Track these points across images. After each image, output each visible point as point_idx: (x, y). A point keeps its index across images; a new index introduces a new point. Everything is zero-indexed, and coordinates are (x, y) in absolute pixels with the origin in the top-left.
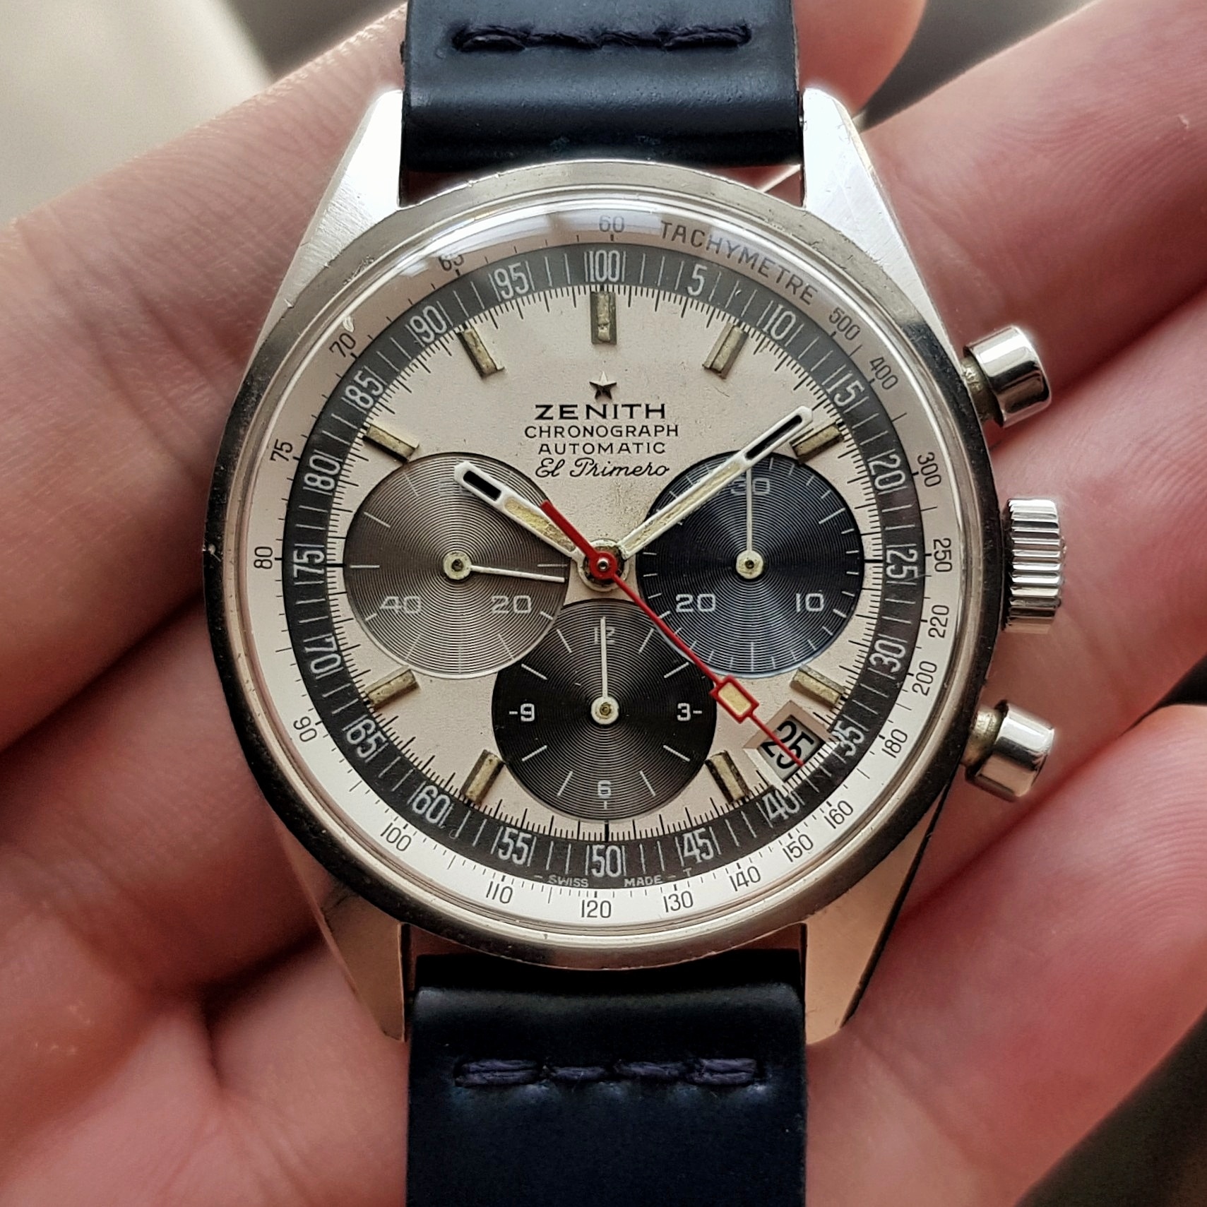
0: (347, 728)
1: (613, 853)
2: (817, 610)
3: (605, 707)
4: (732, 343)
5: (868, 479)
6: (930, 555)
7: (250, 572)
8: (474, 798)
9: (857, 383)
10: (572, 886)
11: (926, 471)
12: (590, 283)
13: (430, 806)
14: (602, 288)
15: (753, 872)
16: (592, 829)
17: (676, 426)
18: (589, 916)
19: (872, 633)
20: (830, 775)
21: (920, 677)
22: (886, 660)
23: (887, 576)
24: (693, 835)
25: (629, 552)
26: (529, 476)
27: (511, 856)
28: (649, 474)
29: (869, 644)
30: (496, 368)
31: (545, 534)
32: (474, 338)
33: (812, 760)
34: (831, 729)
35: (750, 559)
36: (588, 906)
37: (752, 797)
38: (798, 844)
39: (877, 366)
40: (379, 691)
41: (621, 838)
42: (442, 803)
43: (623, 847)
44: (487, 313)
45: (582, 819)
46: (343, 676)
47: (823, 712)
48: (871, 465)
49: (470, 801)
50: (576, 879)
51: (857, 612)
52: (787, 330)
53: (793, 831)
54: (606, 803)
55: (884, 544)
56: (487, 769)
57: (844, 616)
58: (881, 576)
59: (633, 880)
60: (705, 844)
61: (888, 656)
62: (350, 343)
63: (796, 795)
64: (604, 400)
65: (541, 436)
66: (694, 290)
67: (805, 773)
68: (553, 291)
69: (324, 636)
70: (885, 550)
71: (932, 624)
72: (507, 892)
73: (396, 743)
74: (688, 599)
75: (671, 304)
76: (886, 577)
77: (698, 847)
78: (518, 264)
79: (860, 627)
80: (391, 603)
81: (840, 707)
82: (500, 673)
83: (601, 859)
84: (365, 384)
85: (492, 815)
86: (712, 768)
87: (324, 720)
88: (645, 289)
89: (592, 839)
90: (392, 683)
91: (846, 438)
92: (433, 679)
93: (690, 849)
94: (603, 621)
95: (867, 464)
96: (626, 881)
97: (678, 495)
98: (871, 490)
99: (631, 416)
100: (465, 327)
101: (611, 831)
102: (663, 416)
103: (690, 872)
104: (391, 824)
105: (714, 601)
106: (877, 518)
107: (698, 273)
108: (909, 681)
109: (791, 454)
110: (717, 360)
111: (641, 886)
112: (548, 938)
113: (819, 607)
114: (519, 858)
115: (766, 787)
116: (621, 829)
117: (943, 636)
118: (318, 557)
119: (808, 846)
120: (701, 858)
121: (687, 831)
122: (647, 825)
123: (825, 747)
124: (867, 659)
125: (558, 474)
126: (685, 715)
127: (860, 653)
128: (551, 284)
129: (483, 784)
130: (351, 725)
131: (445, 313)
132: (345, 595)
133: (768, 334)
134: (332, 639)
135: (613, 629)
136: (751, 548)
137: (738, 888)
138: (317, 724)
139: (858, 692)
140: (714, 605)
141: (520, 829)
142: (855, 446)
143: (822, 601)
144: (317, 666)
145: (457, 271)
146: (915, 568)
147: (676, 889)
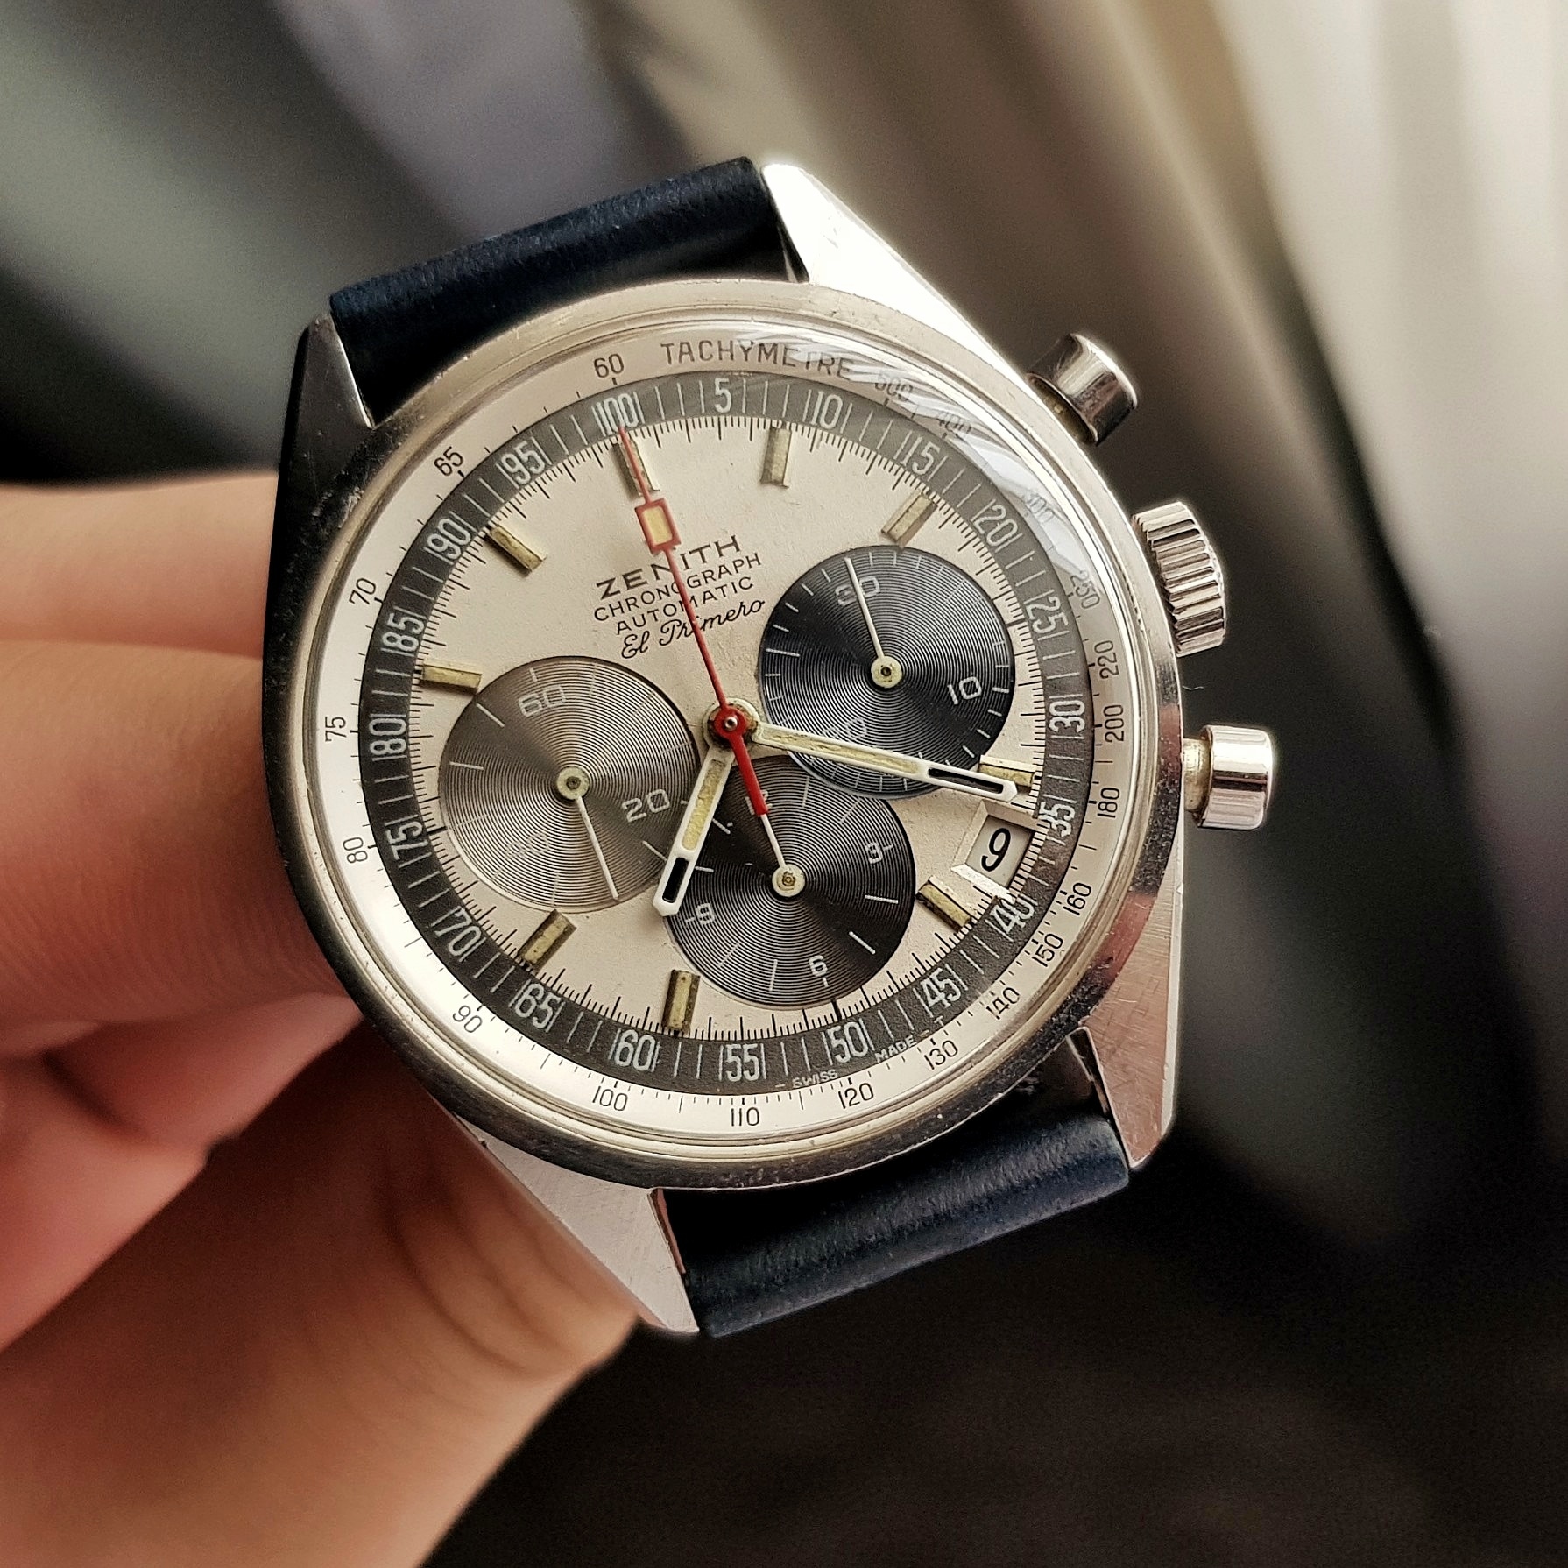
8: (680, 1026)
44: (508, 505)
49: (676, 1033)
85: (706, 1038)
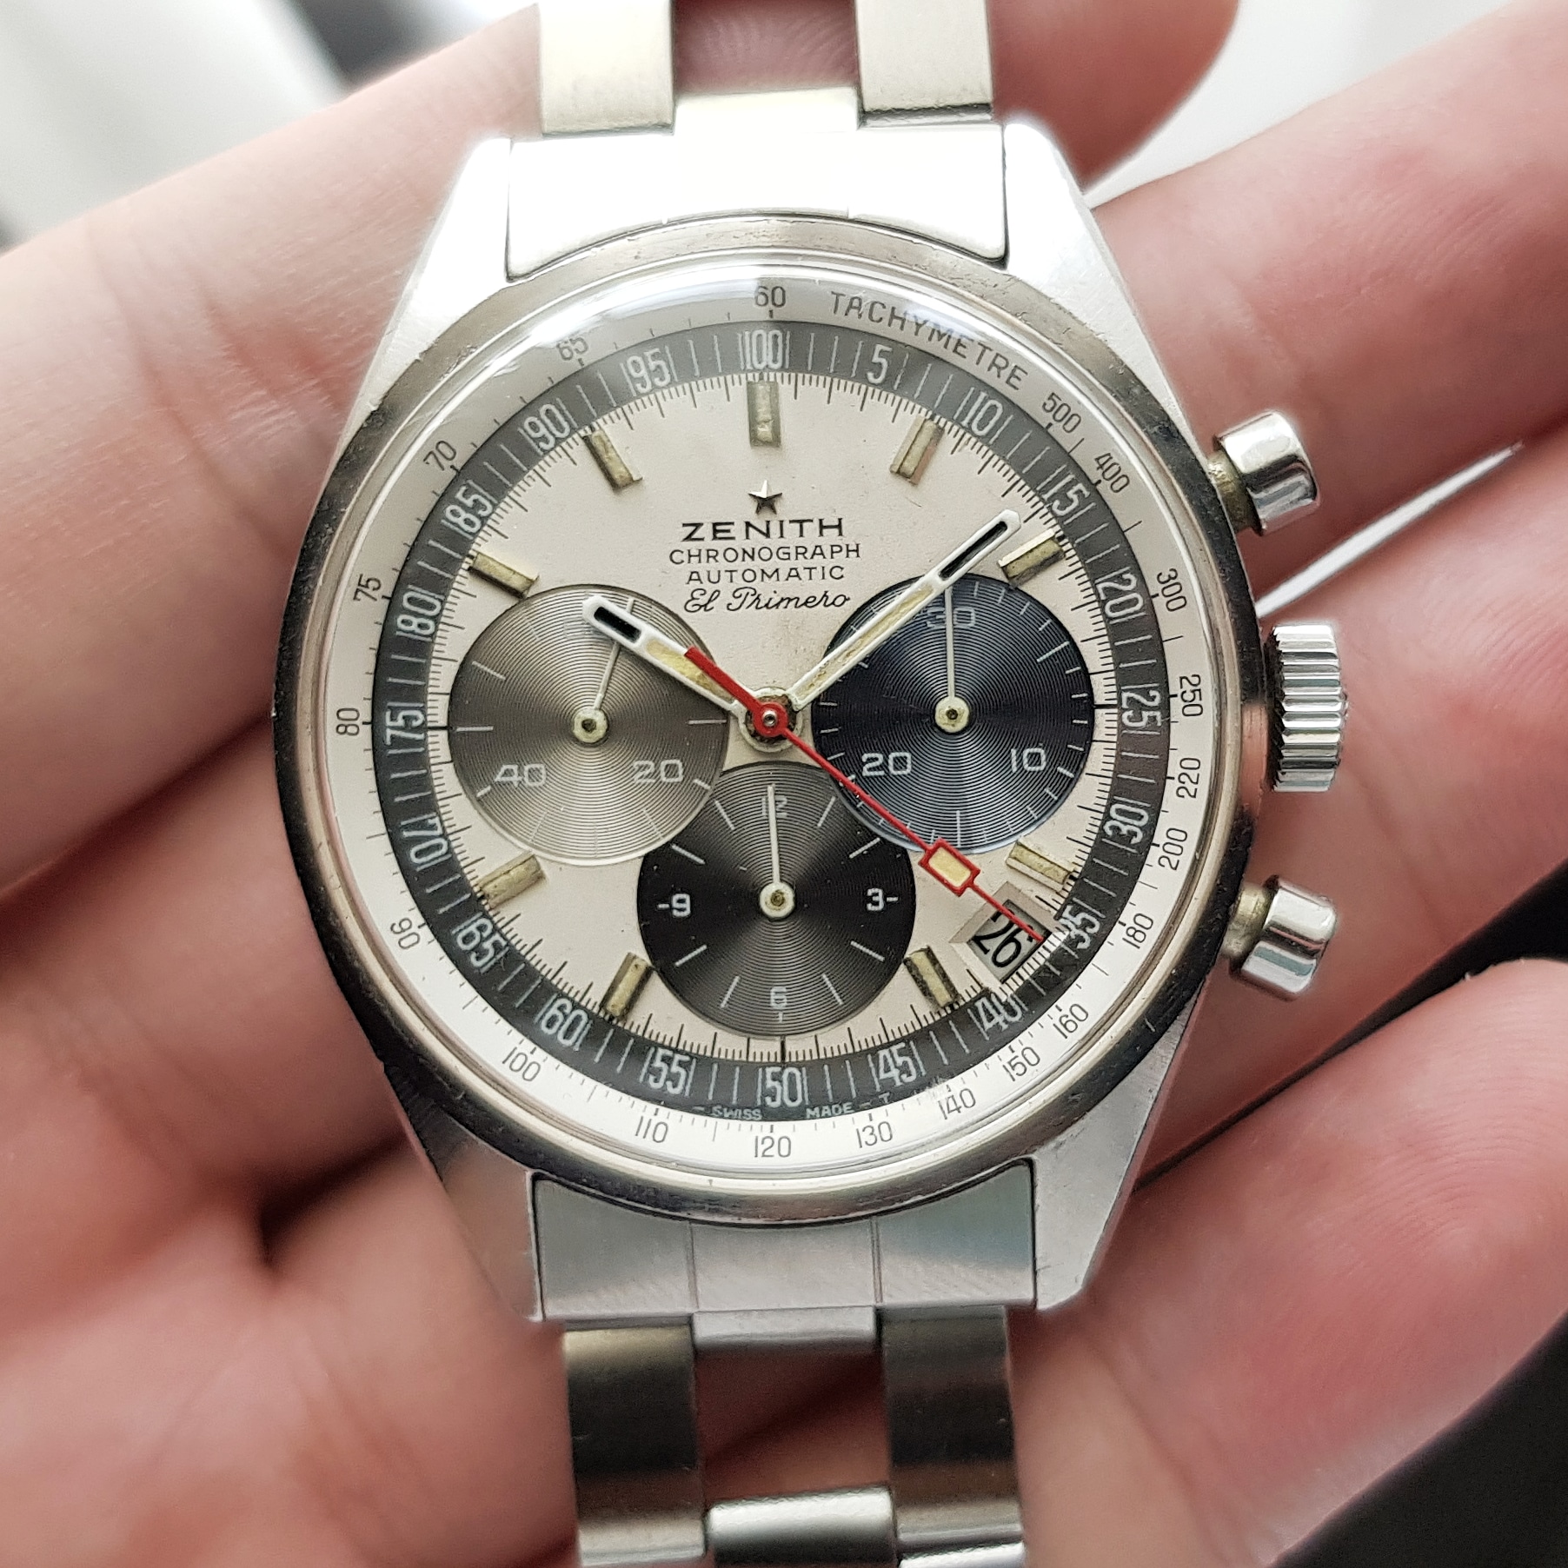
0: (458, 929)
1: (791, 1076)
2: (1037, 768)
3: (777, 895)
4: (924, 440)
5: (1096, 605)
6: (1175, 696)
7: (331, 739)
9: (1080, 486)
10: (742, 1120)
11: (1167, 592)
12: (745, 371)
13: (562, 1025)
14: (761, 378)
15: (966, 1095)
16: (765, 1048)
17: (857, 545)
18: (764, 1156)
19: (1106, 796)
20: (1058, 973)
21: (1167, 848)
22: (1125, 830)
23: (1123, 724)
24: (890, 1051)
25: (801, 701)
26: (675, 612)
27: (665, 1083)
28: (825, 605)
29: (1103, 809)
30: (632, 479)
31: (698, 683)
32: (603, 441)
33: (1036, 955)
34: (1059, 916)
35: (952, 707)
36: (763, 1143)
37: (962, 1003)
38: (1021, 1059)
39: (1104, 464)
40: (496, 882)
41: (801, 1059)
42: (578, 1018)
43: (804, 1069)
45: (752, 1036)
46: (449, 866)
47: (1048, 897)
48: (1100, 587)
50: (745, 1111)
51: (1086, 770)
52: (992, 423)
53: (1014, 1044)
54: (780, 1015)
55: (1119, 685)
56: (632, 978)
57: (1071, 775)
58: (1115, 724)
59: (817, 1109)
60: (905, 1063)
61: (1126, 824)
62: (449, 454)
63: (1017, 999)
64: (767, 515)
65: (689, 562)
66: (876, 377)
67: (1027, 972)
68: (700, 382)
69: (426, 817)
70: (1119, 693)
71: (1180, 782)
72: (662, 1128)
73: (518, 947)
74: (877, 759)
75: (847, 395)
76: (1122, 726)
77: (896, 1067)
78: (657, 350)
79: (1091, 789)
80: (508, 773)
81: (1069, 889)
82: (646, 857)
83: (776, 1084)
84: (469, 502)
86: (912, 968)
87: (428, 922)
88: (814, 377)
89: (765, 1060)
90: (512, 873)
91: (1068, 555)
92: (563, 867)
93: (887, 1070)
94: (770, 789)
95: (1094, 586)
96: (809, 1111)
97: (858, 628)
98: (1101, 618)
99: (801, 535)
100: (593, 429)
101: (788, 1048)
102: (841, 534)
103: (888, 1097)
104: (515, 1049)
105: (909, 761)
106: (1109, 653)
107: (880, 356)
108: (1154, 854)
109: (1001, 577)
110: (906, 464)
111: (827, 1116)
112: (713, 1184)
113: (1040, 765)
114: (675, 1086)
115: (979, 990)
116: (799, 1047)
117: (1194, 796)
118: (416, 718)
119: (1034, 1060)
120: (901, 1081)
121: (883, 1047)
122: (834, 1040)
123: (1051, 938)
124: (1101, 828)
125: (712, 608)
126: (876, 904)
127: (1092, 821)
128: (697, 373)
129: (628, 995)
130: (462, 926)
131: (567, 413)
132: (451, 765)
133: (969, 429)
134: (436, 820)
135: (784, 799)
136: (953, 694)
137: (947, 1115)
138: (419, 927)
139: (1090, 868)
140: (909, 766)
141: (676, 1051)
142: (1079, 565)
143: (1043, 758)
144: (418, 855)
145: (580, 360)
146: (1158, 714)
147: (871, 1120)
